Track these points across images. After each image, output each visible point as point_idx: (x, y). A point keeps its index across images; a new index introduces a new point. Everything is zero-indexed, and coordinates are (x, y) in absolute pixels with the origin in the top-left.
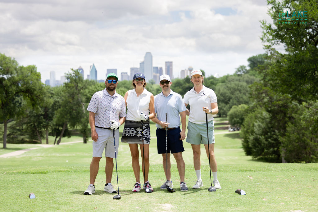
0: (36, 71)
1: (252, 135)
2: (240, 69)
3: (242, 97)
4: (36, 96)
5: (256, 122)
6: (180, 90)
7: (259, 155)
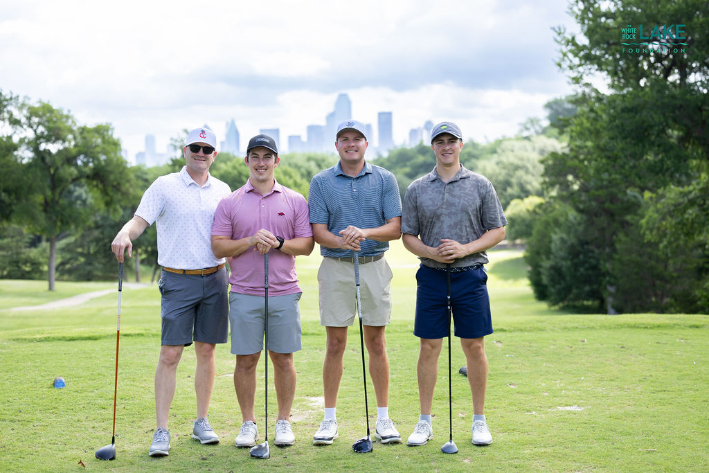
0: (112, 135)
1: (548, 258)
2: (528, 126)
3: (530, 183)
4: (114, 186)
5: (555, 233)
6: (407, 170)
7: (562, 300)
